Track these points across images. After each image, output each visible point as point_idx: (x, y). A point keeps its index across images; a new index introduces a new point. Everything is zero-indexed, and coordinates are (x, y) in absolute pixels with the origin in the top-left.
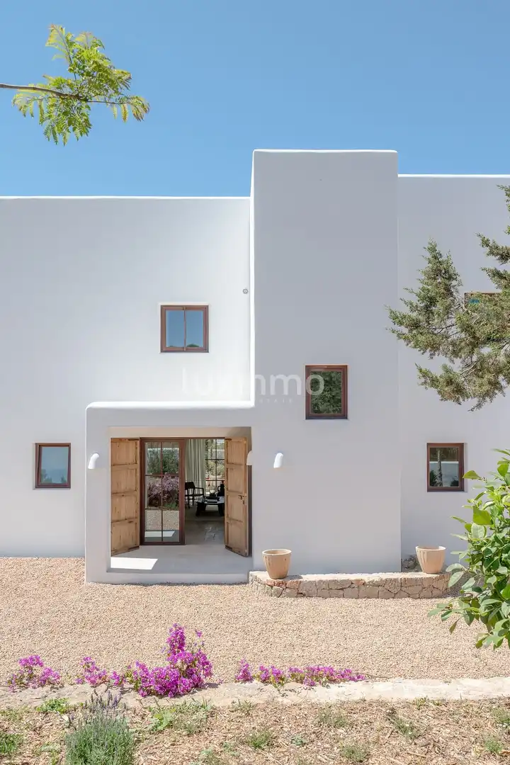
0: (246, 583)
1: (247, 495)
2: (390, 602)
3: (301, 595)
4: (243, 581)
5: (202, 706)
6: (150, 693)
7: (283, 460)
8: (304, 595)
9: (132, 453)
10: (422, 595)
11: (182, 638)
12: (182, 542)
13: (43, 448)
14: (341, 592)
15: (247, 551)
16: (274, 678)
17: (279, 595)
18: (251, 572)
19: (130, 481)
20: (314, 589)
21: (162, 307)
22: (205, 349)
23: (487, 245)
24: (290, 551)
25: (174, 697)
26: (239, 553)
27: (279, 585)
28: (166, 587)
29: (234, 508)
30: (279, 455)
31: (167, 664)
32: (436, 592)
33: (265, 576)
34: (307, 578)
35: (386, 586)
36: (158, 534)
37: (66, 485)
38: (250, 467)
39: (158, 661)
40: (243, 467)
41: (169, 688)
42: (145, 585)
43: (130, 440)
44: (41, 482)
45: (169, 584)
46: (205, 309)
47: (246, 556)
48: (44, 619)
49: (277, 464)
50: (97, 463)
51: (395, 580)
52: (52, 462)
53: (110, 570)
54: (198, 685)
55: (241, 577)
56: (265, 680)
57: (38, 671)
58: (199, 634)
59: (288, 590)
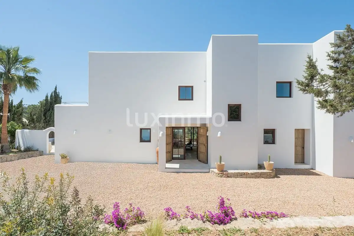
0: (209, 172)
1: (206, 145)
2: (257, 179)
3: (228, 177)
4: (208, 172)
5: (239, 230)
6: (215, 223)
7: (221, 134)
8: (229, 177)
9: (170, 131)
10: (267, 177)
11: (224, 201)
12: (184, 159)
13: (142, 130)
14: (241, 176)
15: (206, 161)
16: (256, 216)
17: (221, 177)
18: (210, 169)
19: (170, 140)
20: (232, 175)
21: (179, 86)
22: (192, 99)
23: (329, 57)
24: (224, 163)
25: (224, 225)
26: (204, 162)
27: (221, 174)
28: (184, 174)
29: (202, 149)
30: (220, 132)
31: (220, 211)
32: (271, 176)
33: (216, 171)
34: (230, 171)
35: (256, 175)
36: (177, 156)
37: (150, 141)
38: (207, 136)
39: (216, 211)
40: (205, 136)
41: (222, 222)
42: (178, 173)
43: (169, 127)
44: (142, 140)
45: (185, 173)
46: (192, 87)
47: (206, 164)
48: (150, 184)
49: (219, 135)
50: (163, 134)
51: (259, 173)
52: (145, 134)
53: (166, 168)
54: (231, 220)
55: (208, 170)
56: (254, 217)
57: (171, 213)
58: (229, 200)
59: (224, 175)
